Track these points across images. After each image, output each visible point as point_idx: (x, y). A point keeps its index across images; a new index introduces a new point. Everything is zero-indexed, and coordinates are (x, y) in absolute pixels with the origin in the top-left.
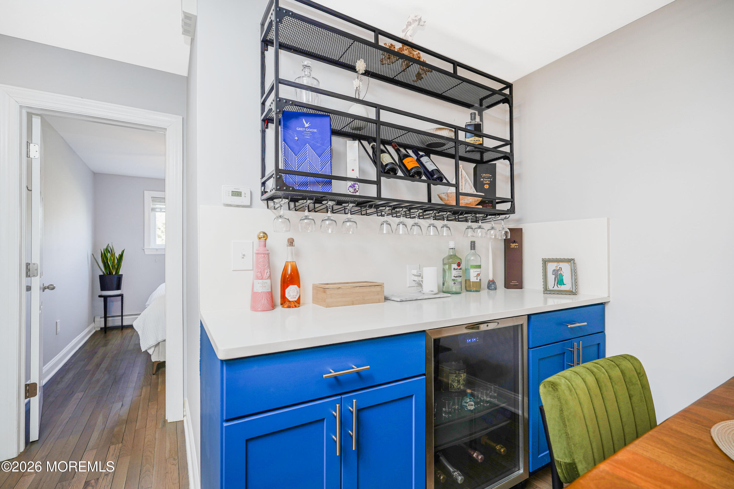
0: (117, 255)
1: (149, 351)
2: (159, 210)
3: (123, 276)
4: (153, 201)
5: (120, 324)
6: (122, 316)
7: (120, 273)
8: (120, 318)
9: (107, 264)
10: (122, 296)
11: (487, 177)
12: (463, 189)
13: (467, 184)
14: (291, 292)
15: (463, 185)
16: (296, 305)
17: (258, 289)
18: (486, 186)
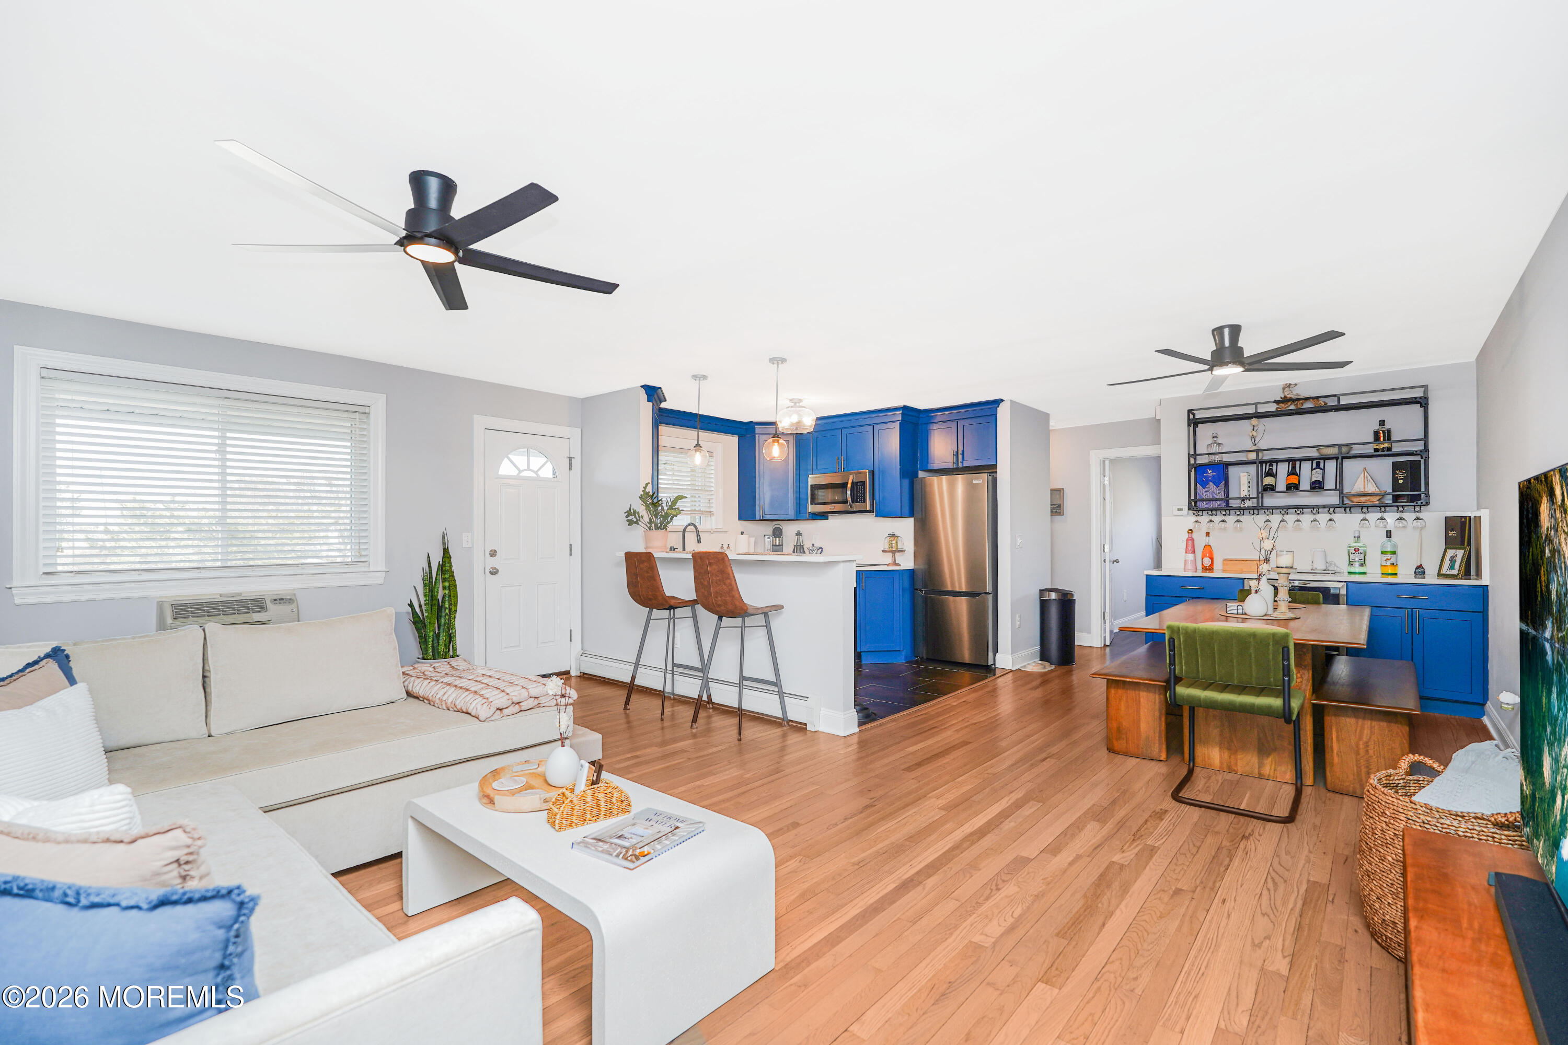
11: (1401, 474)
12: (1364, 488)
13: (1370, 484)
14: (1207, 561)
15: (1364, 485)
16: (1210, 568)
17: (1187, 559)
18: (1401, 481)
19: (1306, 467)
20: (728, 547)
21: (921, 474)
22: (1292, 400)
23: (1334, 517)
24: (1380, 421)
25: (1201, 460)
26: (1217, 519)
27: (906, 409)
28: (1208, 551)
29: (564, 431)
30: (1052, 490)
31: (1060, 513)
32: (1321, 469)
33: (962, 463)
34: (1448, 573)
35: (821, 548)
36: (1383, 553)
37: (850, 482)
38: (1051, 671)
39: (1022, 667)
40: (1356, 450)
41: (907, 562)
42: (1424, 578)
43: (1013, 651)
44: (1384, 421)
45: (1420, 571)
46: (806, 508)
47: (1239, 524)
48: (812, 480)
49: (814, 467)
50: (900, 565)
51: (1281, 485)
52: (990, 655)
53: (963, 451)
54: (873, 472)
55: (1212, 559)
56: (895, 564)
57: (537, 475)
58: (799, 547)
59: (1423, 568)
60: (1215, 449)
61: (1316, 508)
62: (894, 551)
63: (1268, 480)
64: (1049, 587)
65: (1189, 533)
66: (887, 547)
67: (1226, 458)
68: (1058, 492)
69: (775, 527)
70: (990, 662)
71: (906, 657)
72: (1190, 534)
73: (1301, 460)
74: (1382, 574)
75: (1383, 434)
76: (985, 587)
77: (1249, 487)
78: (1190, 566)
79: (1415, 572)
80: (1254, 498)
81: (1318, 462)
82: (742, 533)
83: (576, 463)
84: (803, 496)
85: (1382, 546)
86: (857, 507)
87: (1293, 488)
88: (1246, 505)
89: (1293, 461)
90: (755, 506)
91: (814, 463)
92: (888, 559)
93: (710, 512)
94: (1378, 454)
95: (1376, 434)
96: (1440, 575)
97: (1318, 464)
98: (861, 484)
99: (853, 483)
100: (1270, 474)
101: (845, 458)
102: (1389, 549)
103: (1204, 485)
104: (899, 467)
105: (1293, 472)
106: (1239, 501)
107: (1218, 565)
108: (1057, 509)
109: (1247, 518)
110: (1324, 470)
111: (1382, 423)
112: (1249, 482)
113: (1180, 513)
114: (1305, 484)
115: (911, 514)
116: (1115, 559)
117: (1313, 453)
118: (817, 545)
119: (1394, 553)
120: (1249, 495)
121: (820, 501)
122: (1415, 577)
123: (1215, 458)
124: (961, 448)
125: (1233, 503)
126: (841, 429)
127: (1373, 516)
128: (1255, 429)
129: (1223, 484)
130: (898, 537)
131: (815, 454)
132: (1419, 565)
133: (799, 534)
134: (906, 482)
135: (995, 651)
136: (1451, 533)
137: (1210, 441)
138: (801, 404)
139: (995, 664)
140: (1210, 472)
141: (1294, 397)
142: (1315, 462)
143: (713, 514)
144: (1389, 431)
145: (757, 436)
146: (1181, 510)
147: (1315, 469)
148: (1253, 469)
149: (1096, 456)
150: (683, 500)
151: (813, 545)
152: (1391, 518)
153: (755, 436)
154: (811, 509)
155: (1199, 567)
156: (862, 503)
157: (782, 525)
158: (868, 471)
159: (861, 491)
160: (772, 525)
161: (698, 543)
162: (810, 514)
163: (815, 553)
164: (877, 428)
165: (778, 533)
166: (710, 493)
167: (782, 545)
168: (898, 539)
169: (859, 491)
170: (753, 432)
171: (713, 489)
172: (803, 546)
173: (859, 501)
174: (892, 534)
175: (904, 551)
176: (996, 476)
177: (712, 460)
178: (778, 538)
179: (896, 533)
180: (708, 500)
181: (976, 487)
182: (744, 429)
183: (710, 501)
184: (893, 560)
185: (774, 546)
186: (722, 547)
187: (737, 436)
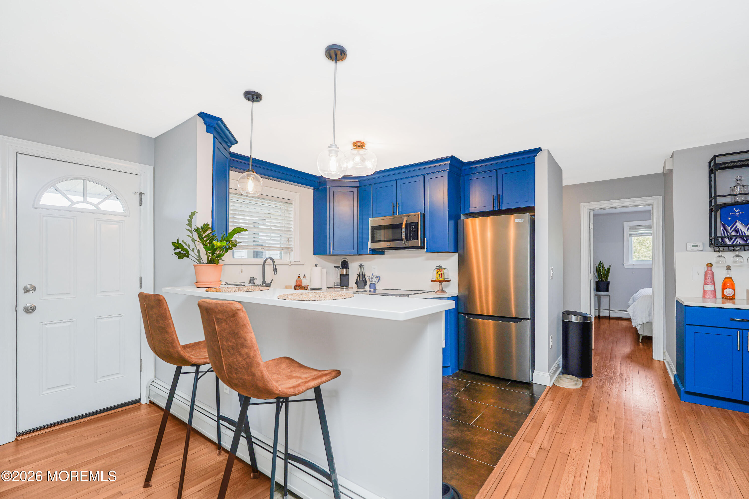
0: (606, 268)
1: (637, 327)
2: (635, 235)
3: (610, 282)
4: (630, 229)
5: (608, 315)
6: (609, 310)
7: (608, 281)
8: (608, 311)
9: (600, 274)
10: (609, 296)
14: (728, 293)
16: (732, 299)
17: (706, 289)
20: (304, 277)
21: (463, 217)
27: (454, 160)
28: (730, 283)
29: (135, 167)
33: (502, 206)
35: (378, 277)
37: (404, 223)
41: (453, 290)
43: (548, 370)
46: (368, 245)
48: (372, 222)
49: (374, 212)
50: (446, 293)
52: (529, 373)
53: (502, 196)
54: (424, 214)
55: (734, 290)
56: (442, 291)
57: (98, 209)
58: (361, 276)
60: (740, 191)
62: (441, 281)
65: (707, 267)
66: (435, 278)
69: (343, 260)
70: (529, 379)
71: (452, 371)
72: (709, 268)
78: (710, 296)
82: (316, 265)
83: (148, 199)
84: (364, 236)
86: (410, 243)
90: (326, 244)
91: (374, 209)
93: (289, 248)
98: (414, 224)
99: (406, 224)
101: (400, 204)
104: (447, 209)
113: (695, 249)
115: (456, 250)
118: (376, 274)
121: (378, 240)
123: (739, 199)
124: (500, 193)
126: (396, 180)
130: (445, 269)
131: (374, 202)
133: (361, 266)
134: (452, 222)
135: (533, 369)
137: (734, 184)
138: (364, 148)
139: (533, 381)
140: (736, 210)
143: (292, 250)
145: (328, 188)
146: (696, 246)
149: (585, 207)
150: (243, 232)
151: (373, 274)
153: (326, 188)
154: (371, 245)
155: (720, 298)
156: (414, 240)
157: (348, 259)
158: (419, 213)
159: (414, 230)
160: (341, 259)
161: (275, 274)
162: (371, 250)
163: (374, 281)
164: (427, 177)
165: (345, 265)
166: (289, 233)
167: (348, 275)
168: (445, 271)
169: (412, 230)
170: (325, 184)
171: (292, 230)
172: (364, 275)
173: (412, 239)
174: (440, 267)
175: (449, 281)
176: (534, 215)
177: (291, 206)
178: (345, 270)
179: (443, 266)
180: (288, 239)
181: (518, 225)
182: (318, 182)
183: (290, 240)
184: (441, 289)
185: (342, 275)
186: (299, 277)
187: (313, 188)
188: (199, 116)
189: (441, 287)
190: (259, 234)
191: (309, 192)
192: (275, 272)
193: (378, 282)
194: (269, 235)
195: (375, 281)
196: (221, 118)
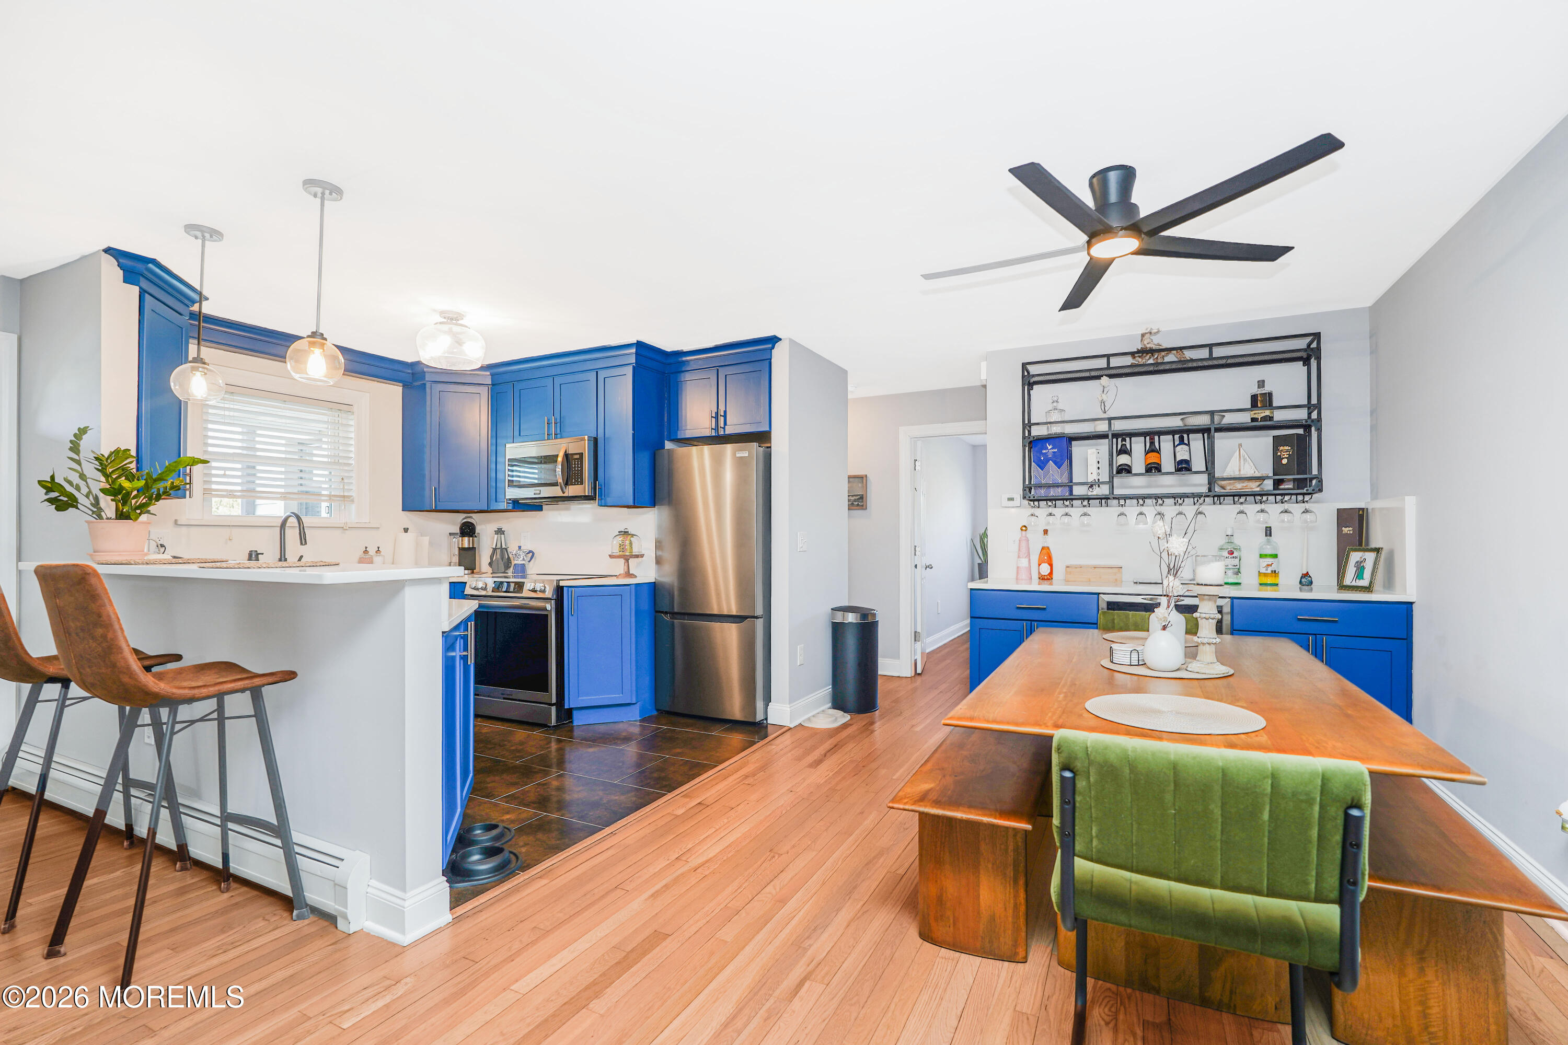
11: (1285, 451)
12: (1240, 470)
13: (1246, 464)
14: (1045, 569)
15: (1240, 466)
16: (1048, 578)
17: (1020, 565)
18: (1285, 461)
19: (1166, 444)
20: (378, 551)
21: (668, 445)
22: (1152, 352)
23: (1203, 508)
24: (1258, 382)
25: (1036, 431)
26: (1059, 511)
27: (640, 345)
28: (1046, 556)
30: (850, 477)
31: (863, 506)
32: (1186, 444)
33: (724, 428)
34: (1354, 584)
35: (530, 552)
36: (1261, 556)
37: (560, 455)
38: (845, 726)
39: (804, 721)
40: (1229, 419)
41: (646, 572)
42: (1311, 590)
43: (792, 700)
44: (1263, 381)
45: (1306, 580)
46: (504, 493)
47: (1085, 518)
48: (511, 451)
49: (516, 433)
50: (636, 577)
51: (1138, 466)
52: (760, 704)
53: (725, 412)
54: (595, 440)
55: (1051, 565)
56: (628, 574)
58: (499, 551)
59: (1310, 577)
60: (1055, 417)
61: (1178, 498)
62: (627, 557)
63: (1123, 459)
64: (845, 603)
65: (1022, 530)
66: (616, 551)
67: (1070, 429)
68: (860, 480)
69: (465, 521)
70: (759, 717)
71: (642, 711)
72: (1024, 532)
73: (1160, 433)
74: (1260, 584)
75: (1262, 400)
76: (753, 607)
77: (1099, 468)
78: (1024, 575)
79: (1301, 582)
80: (1104, 483)
81: (1182, 435)
82: (406, 530)
85: (1261, 548)
86: (572, 490)
87: (1153, 468)
88: (1095, 493)
89: (1151, 435)
90: (426, 490)
91: (517, 428)
92: (618, 567)
93: (346, 497)
94: (1254, 427)
95: (1254, 398)
96: (1342, 587)
97: (1182, 439)
98: (578, 457)
99: (564, 455)
100: (1124, 451)
101: (558, 418)
102: (1269, 552)
103: (1042, 465)
104: (631, 432)
105: (1153, 450)
106: (1086, 487)
107: (1058, 574)
108: (858, 502)
109: (1095, 511)
110: (1188, 445)
111: (1261, 384)
112: (1098, 462)
113: (1011, 503)
114: (1168, 464)
115: (655, 503)
116: (927, 565)
117: (1176, 423)
118: (527, 547)
119: (1275, 556)
120: (1099, 480)
122: (1301, 590)
123: (1056, 429)
124: (722, 408)
125: (1078, 491)
126: (553, 376)
127: (1251, 508)
128: (1105, 392)
129: (1066, 463)
130: (633, 535)
131: (517, 415)
132: (1305, 572)
133: (500, 532)
134: (645, 457)
135: (768, 699)
136: (1346, 530)
137: (1050, 407)
138: (460, 322)
139: (766, 719)
140: (1049, 448)
141: (1154, 347)
142: (1177, 437)
143: (352, 501)
144: (1270, 394)
145: (428, 385)
146: (1012, 499)
147: (1178, 445)
148: (1104, 444)
149: (905, 433)
151: (520, 547)
152: (1273, 509)
153: (425, 384)
154: (510, 493)
155: (1035, 576)
156: (578, 484)
157: (475, 519)
158: (586, 437)
159: (578, 466)
160: (460, 518)
161: (301, 544)
162: (511, 502)
163: (521, 559)
164: (602, 375)
165: (468, 530)
166: (346, 468)
167: (474, 548)
168: (632, 539)
169: (575, 467)
170: (423, 378)
171: (353, 462)
172: (506, 549)
173: (575, 482)
174: (624, 532)
175: (642, 556)
176: (770, 447)
177: (352, 417)
178: (466, 539)
179: (631, 531)
180: (343, 479)
181: (741, 463)
182: (409, 373)
183: (346, 481)
184: (626, 570)
185: (462, 550)
186: (366, 552)
187: (401, 384)
188: (105, 252)
189: (626, 568)
190: (311, 472)
191: (395, 392)
192: (303, 540)
193: (529, 561)
194: (326, 473)
195: (524, 559)
196: (155, 259)
